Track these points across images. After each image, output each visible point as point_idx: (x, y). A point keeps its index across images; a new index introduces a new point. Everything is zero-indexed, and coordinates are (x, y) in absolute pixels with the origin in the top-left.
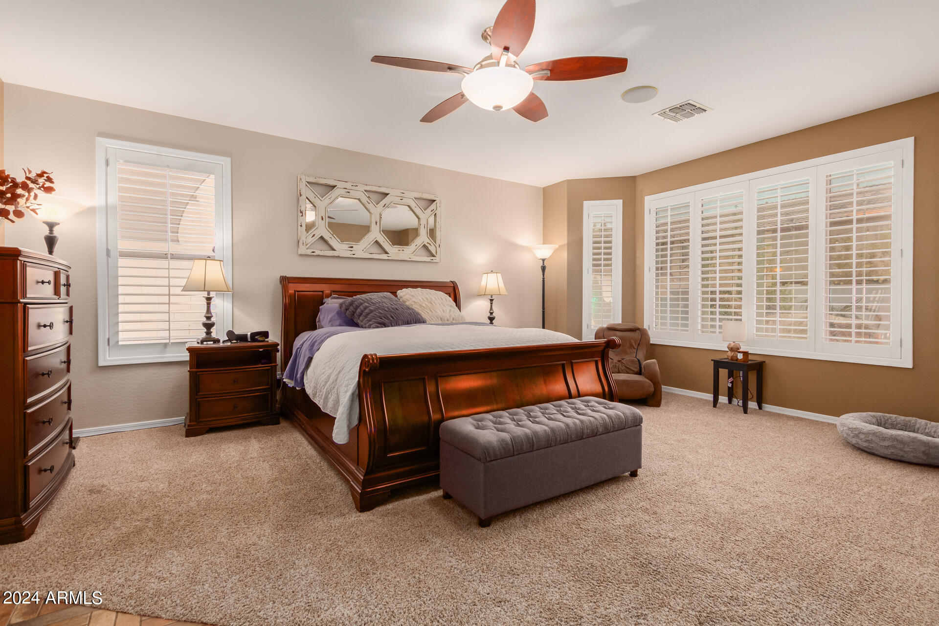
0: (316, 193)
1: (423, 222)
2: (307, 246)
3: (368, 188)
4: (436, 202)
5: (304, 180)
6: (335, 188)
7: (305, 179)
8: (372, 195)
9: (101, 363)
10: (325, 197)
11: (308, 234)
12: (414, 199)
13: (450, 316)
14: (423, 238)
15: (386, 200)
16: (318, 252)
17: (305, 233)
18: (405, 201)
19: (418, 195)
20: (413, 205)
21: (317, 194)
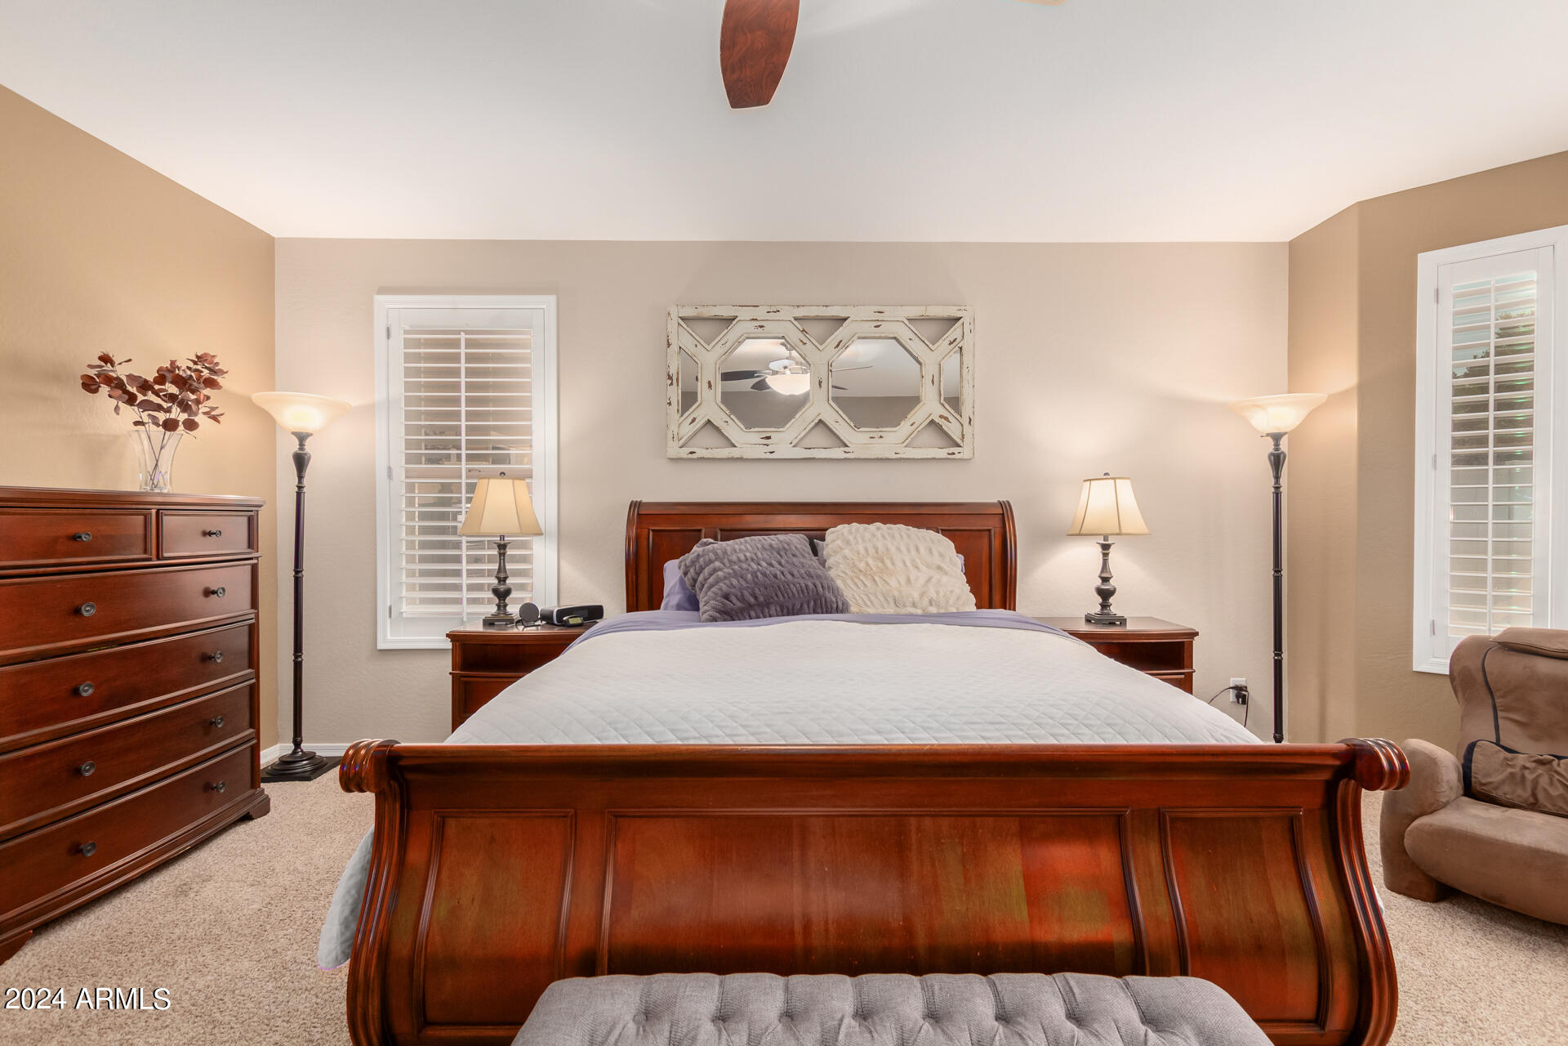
0: (697, 338)
1: (930, 370)
2: (681, 442)
3: (801, 313)
4: (961, 321)
5: (674, 316)
6: (734, 322)
7: (675, 313)
8: (808, 326)
9: (381, 645)
10: (713, 343)
11: (683, 418)
12: (907, 322)
13: (922, 595)
14: (931, 407)
15: (842, 332)
16: (701, 453)
17: (677, 416)
18: (886, 328)
19: (915, 312)
20: (904, 333)
21: (699, 339)
